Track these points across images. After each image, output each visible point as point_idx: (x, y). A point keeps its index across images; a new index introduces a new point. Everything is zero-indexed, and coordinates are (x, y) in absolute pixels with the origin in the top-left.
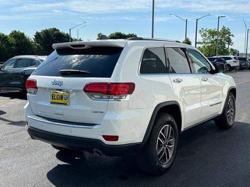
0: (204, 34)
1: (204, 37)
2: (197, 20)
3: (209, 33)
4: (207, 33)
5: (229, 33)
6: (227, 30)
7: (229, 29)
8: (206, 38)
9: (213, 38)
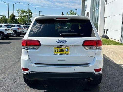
0: (19, 12)
1: (19, 13)
2: (14, 4)
3: (21, 12)
4: (21, 11)
5: (31, 12)
6: (30, 11)
7: (31, 10)
8: (20, 14)
9: (24, 14)
